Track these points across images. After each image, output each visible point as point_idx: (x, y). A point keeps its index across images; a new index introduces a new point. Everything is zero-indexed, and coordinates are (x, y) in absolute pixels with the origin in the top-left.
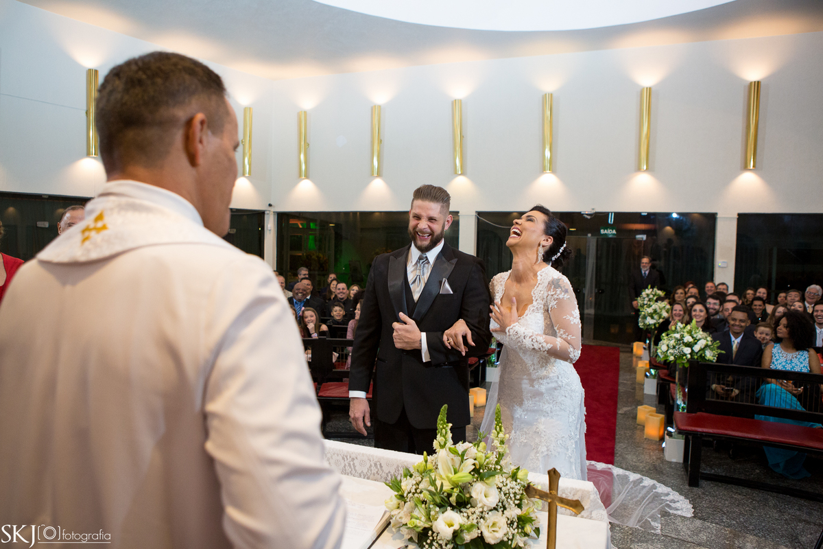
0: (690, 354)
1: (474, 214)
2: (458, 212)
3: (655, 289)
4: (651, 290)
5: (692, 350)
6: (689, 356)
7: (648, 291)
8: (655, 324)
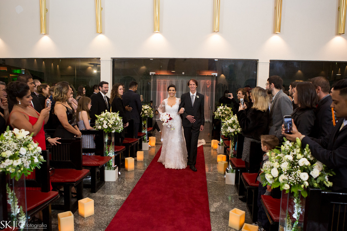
0: (307, 181)
1: (110, 59)
2: (100, 58)
3: (226, 106)
4: (223, 106)
5: (310, 177)
6: (307, 184)
7: (221, 108)
8: (234, 132)
